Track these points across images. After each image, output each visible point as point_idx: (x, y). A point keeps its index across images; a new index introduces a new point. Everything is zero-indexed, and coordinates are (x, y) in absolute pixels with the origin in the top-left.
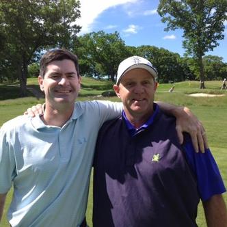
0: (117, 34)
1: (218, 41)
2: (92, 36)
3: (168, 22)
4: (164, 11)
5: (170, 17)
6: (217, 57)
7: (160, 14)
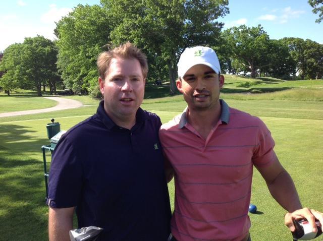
0: (260, 28)
2: (232, 32)
7: (312, 5)
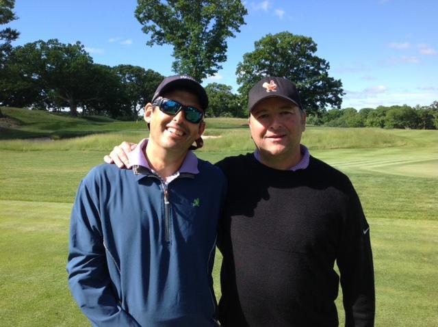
0: (79, 47)
4: (145, 16)
5: (154, 27)
6: (225, 86)
7: (141, 21)
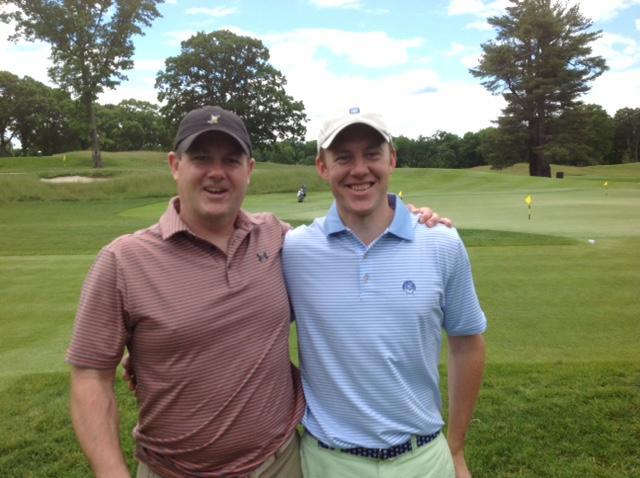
1: (123, 72)
3: (14, 23)
5: (18, 13)
6: (147, 104)
